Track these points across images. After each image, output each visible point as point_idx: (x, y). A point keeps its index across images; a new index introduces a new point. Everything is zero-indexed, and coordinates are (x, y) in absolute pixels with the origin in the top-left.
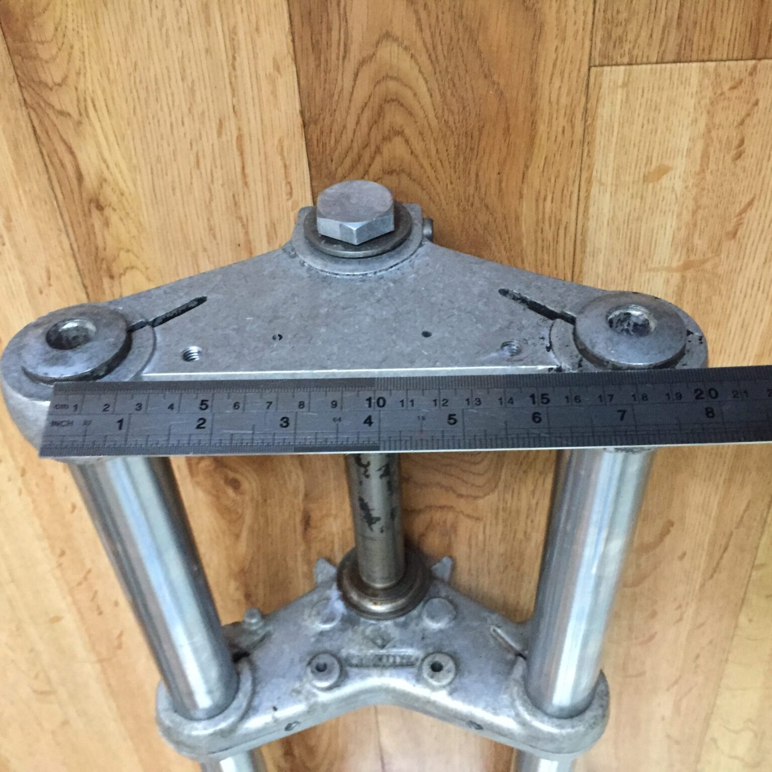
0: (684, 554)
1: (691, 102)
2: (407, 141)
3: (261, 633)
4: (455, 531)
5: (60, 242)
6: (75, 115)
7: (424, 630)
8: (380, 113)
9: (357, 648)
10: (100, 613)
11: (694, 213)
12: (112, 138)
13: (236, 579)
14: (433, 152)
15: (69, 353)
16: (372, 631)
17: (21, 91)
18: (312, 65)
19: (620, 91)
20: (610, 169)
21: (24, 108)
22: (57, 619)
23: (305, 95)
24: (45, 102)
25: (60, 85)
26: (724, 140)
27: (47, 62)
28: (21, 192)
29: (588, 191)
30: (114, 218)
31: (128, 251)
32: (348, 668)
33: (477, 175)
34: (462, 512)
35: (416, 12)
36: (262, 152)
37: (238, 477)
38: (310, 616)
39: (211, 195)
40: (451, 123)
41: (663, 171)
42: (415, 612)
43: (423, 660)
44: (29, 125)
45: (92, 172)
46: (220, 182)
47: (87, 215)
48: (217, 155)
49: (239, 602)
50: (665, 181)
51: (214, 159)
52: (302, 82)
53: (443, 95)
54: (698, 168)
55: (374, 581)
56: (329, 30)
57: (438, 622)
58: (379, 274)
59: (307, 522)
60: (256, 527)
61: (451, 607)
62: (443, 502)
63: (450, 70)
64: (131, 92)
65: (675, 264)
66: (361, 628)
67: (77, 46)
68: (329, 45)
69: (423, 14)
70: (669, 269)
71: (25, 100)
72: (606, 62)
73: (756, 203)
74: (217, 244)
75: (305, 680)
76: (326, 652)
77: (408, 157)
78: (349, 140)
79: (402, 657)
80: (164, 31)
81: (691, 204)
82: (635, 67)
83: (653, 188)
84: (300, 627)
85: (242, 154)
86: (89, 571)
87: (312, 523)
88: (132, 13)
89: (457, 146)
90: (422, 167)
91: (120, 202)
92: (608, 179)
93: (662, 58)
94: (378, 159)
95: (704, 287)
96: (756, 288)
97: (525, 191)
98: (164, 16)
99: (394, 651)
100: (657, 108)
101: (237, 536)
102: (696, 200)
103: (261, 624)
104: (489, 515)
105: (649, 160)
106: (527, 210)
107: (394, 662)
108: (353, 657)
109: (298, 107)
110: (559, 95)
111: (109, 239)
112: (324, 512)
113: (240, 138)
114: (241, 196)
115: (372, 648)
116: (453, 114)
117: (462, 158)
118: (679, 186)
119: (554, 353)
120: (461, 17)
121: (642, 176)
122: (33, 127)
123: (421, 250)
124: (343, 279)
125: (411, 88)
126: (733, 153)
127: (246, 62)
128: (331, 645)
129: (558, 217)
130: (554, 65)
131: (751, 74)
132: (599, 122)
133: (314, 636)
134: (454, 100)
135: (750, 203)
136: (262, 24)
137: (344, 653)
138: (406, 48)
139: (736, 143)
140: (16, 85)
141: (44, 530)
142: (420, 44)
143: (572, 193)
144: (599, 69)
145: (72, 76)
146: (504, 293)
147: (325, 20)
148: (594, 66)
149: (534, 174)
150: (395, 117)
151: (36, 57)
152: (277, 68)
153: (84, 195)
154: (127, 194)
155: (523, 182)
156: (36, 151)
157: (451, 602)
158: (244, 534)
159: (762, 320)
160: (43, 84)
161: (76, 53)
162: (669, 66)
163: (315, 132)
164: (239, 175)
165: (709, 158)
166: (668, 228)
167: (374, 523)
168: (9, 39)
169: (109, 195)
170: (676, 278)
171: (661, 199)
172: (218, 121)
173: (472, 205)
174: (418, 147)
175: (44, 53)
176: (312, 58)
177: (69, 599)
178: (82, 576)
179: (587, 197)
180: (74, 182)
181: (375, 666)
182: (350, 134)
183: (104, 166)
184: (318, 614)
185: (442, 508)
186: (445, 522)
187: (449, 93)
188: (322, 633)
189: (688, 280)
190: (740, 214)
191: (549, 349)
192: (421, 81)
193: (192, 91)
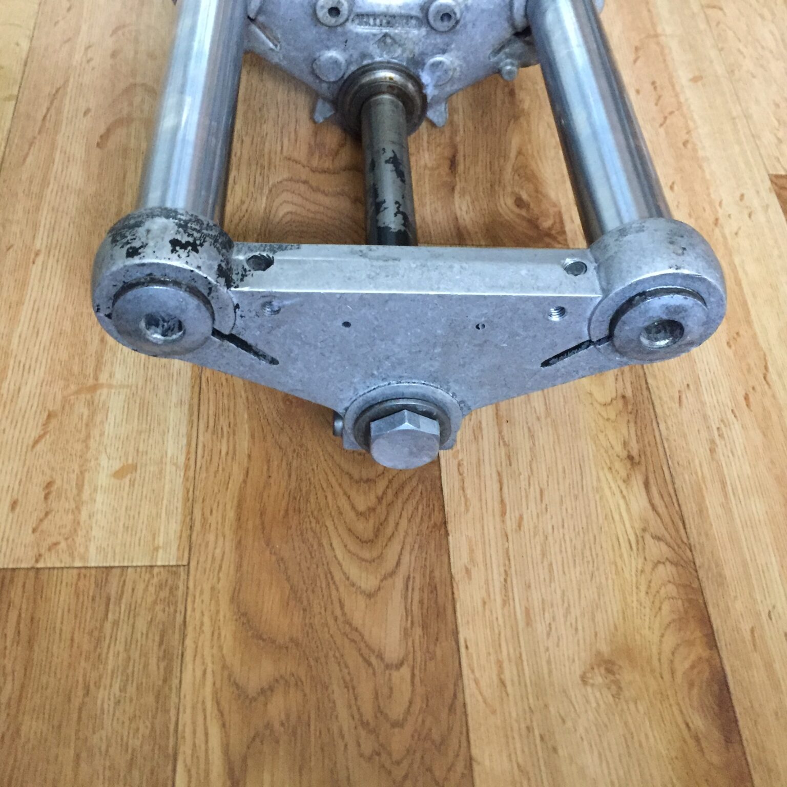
0: (85, 114)
1: (96, 532)
2: (353, 507)
3: (502, 55)
4: (310, 147)
5: (667, 428)
6: (648, 537)
7: (345, 50)
8: (377, 532)
9: (410, 36)
10: (653, 83)
11: (88, 436)
12: (617, 517)
13: (523, 110)
14: (330, 497)
15: (665, 317)
16: (395, 52)
17: (694, 559)
18: (437, 574)
19: (161, 544)
20: (168, 477)
21: (692, 544)
22: (695, 80)
23: (443, 548)
24: (674, 550)
25: (659, 562)
26: (63, 499)
27: (670, 582)
28: (700, 474)
29: (188, 459)
30: (619, 448)
31: (608, 420)
32: (420, 15)
33: (290, 476)
34: (304, 166)
35: (344, 614)
36: (484, 502)
37: (517, 210)
38: (455, 69)
39: (531, 465)
40: (314, 521)
41: (119, 474)
42: (353, 68)
43: (347, 20)
44: (688, 530)
45: (635, 488)
46: (522, 477)
47: (642, 452)
48: (524, 500)
49: (521, 88)
50: (117, 465)
51: (527, 497)
52: (447, 560)
53: (320, 545)
54: (87, 475)
55: (392, 102)
56: (421, 602)
57: (331, 58)
58: (386, 383)
59: (453, 164)
60: (502, 160)
61: (317, 71)
62: (322, 177)
63: (315, 566)
64: (597, 555)
65: (105, 391)
66: (405, 55)
67: (643, 594)
68: (422, 590)
69: (338, 612)
70: (110, 386)
71: (691, 551)
72: (174, 569)
73: (31, 443)
74: (527, 423)
75: (463, 6)
76: (441, 33)
77: (353, 493)
78: (405, 510)
79: (367, 24)
80: (566, 605)
81: (93, 444)
82: (148, 564)
83: (127, 459)
84: (464, 58)
85: (502, 501)
86: (661, 125)
87: (448, 162)
88: (593, 620)
89: (308, 501)
90: (340, 485)
91: (611, 462)
92: (169, 468)
93: (123, 571)
94: (380, 493)
95: (76, 369)
96: (27, 367)
97: (246, 460)
98: (566, 616)
99: (375, 30)
100: (126, 528)
101: (520, 153)
102: (87, 447)
103: (502, 64)
104: (277, 163)
105: (132, 483)
106: (244, 443)
107: (375, 19)
108: (415, 27)
109: (450, 538)
110: (216, 543)
111: (624, 431)
112: (436, 172)
113: (503, 513)
114: (504, 464)
115: (396, 34)
116: (311, 528)
117: (304, 492)
118: (104, 461)
119: (233, 302)
120: (305, 610)
121: (139, 471)
122: (685, 528)
123: (347, 404)
124: (418, 379)
125: (349, 552)
126: (54, 488)
127: (496, 576)
128: (435, 39)
129: (215, 437)
130: (220, 567)
131: (40, 555)
132: (180, 517)
133: (451, 50)
134: (311, 540)
135: (36, 442)
136: (480, 608)
137: (424, 31)
138: (353, 585)
139: (51, 497)
140: (698, 564)
141: (701, 167)
142: (342, 589)
143: (203, 457)
144: (180, 563)
145: (648, 568)
146: (273, 361)
147: (425, 611)
148: (184, 566)
149: (237, 475)
150: (365, 528)
151: (678, 586)
152: (468, 571)
153: (643, 469)
154: (606, 470)
155: (248, 468)
156: (684, 508)
157: (317, 77)
158: (513, 154)
159: (20, 337)
160: (675, 564)
161: (643, 588)
162: (117, 564)
163: (437, 517)
164: (505, 481)
165: (77, 484)
166: (112, 424)
167: (391, 158)
168: (701, 601)
169: (621, 468)
170: (103, 378)
171: (120, 449)
172: (522, 528)
173: (294, 451)
174: (343, 502)
175: (671, 589)
176: (437, 580)
177: (682, 99)
178: (668, 121)
179: (188, 453)
180: (652, 481)
181: (394, 16)
182: (404, 514)
183: (625, 492)
184: (446, 71)
185: (324, 171)
186: (320, 157)
187: (315, 547)
188: (444, 52)
189: (92, 376)
190: (45, 434)
191: (237, 306)
192: (340, 557)
193: (543, 555)
